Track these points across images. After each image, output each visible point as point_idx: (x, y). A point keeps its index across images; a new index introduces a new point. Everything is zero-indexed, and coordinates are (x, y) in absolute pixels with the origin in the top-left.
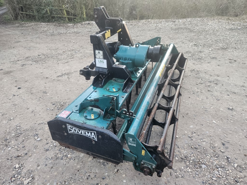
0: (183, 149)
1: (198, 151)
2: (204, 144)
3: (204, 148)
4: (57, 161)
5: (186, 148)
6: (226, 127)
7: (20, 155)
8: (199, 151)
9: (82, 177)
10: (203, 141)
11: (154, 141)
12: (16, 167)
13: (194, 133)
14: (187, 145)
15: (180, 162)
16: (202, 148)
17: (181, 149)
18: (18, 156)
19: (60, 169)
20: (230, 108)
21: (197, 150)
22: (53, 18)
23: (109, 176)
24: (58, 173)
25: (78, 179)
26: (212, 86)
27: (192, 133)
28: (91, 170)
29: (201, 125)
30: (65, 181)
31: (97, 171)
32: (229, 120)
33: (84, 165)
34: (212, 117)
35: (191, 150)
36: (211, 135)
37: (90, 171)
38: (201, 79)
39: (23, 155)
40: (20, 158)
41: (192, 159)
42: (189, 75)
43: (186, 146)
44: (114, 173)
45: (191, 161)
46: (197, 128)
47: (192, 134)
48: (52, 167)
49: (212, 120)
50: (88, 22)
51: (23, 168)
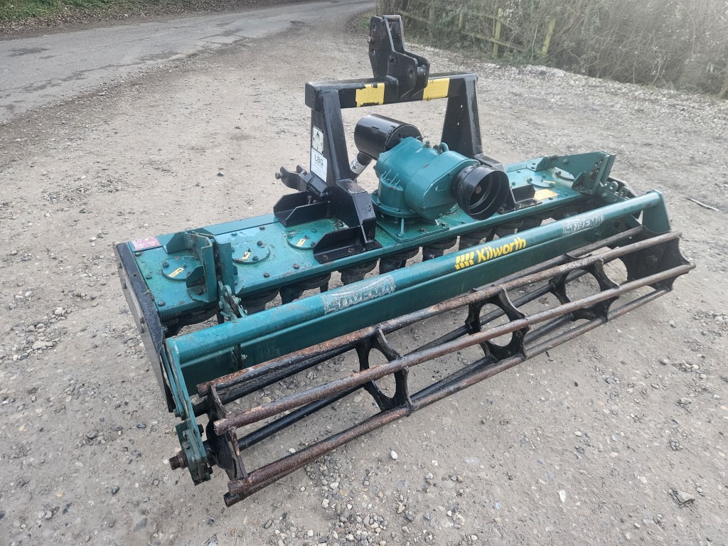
0: (371, 494)
1: (405, 528)
2: (446, 526)
3: (431, 537)
4: (114, 341)
5: (381, 500)
6: (583, 534)
7: (83, 294)
8: (404, 531)
9: (114, 397)
10: (451, 519)
11: (329, 427)
12: (56, 312)
13: (455, 479)
14: (392, 493)
15: (323, 517)
16: (425, 531)
17: (366, 490)
18: (79, 296)
19: (104, 358)
20: (680, 493)
21: (403, 525)
22: (464, 38)
23: (152, 430)
24: (92, 362)
25: (105, 395)
26: (715, 396)
27: (450, 477)
28: (141, 396)
29: (506, 478)
30: (83, 385)
31: (148, 406)
32: (627, 525)
33: (144, 378)
34: (573, 477)
35: (389, 513)
36: (498, 519)
37: (138, 396)
38: (700, 355)
39: (88, 297)
40: (79, 300)
41: (359, 532)
42: (672, 322)
43: (388, 493)
44: (167, 431)
45: (351, 537)
46: (482, 475)
47: (443, 479)
48: (97, 347)
49: (561, 487)
50: (543, 68)
51: (61, 320)
